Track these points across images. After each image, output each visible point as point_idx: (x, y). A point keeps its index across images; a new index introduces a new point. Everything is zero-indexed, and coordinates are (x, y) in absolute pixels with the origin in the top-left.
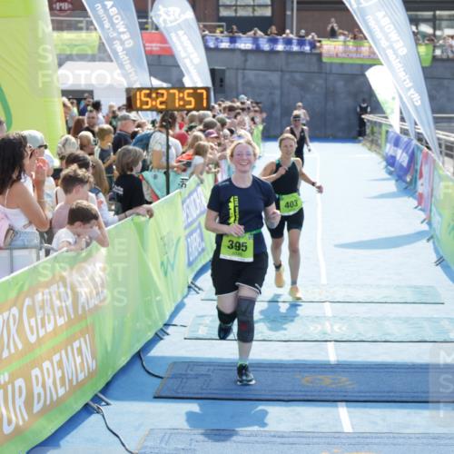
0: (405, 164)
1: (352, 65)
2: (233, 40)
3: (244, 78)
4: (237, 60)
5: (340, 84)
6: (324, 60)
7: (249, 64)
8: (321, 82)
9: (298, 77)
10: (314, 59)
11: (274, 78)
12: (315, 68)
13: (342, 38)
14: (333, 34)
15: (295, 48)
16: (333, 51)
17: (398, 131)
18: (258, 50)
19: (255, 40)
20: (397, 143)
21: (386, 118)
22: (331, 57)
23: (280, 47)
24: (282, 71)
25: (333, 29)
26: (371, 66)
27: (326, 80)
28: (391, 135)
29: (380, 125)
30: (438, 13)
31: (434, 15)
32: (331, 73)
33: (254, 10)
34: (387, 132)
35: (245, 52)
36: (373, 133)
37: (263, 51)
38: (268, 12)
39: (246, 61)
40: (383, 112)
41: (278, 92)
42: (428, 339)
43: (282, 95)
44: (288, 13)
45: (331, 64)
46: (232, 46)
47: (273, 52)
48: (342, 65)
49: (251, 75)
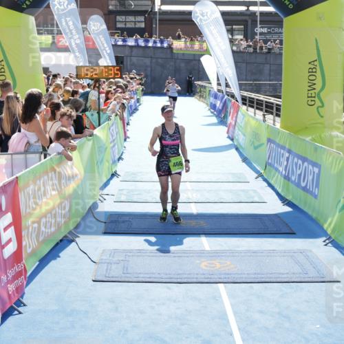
0: (220, 108)
1: (189, 54)
2: (124, 41)
3: (131, 61)
4: (127, 51)
5: (183, 65)
6: (174, 51)
7: (133, 54)
8: (172, 63)
9: (160, 60)
10: (169, 51)
11: (147, 61)
12: (169, 56)
13: (183, 40)
14: (179, 38)
15: (159, 45)
16: (179, 47)
17: (216, 91)
18: (138, 46)
19: (136, 40)
20: (216, 97)
21: (210, 83)
22: (178, 50)
23: (150, 44)
24: (151, 57)
25: (179, 34)
26: (202, 55)
27: (175, 62)
28: (212, 93)
29: (205, 87)
30: (234, 27)
31: (232, 28)
32: (178, 59)
33: (135, 24)
34: (210, 91)
35: (131, 47)
36: (200, 91)
37: (141, 47)
38: (143, 25)
39: (132, 52)
40: (209, 80)
41: (149, 69)
42: (243, 201)
43: (151, 70)
44: (154, 26)
45: (178, 54)
46: (124, 44)
47: (146, 47)
48: (183, 54)
49: (134, 60)
